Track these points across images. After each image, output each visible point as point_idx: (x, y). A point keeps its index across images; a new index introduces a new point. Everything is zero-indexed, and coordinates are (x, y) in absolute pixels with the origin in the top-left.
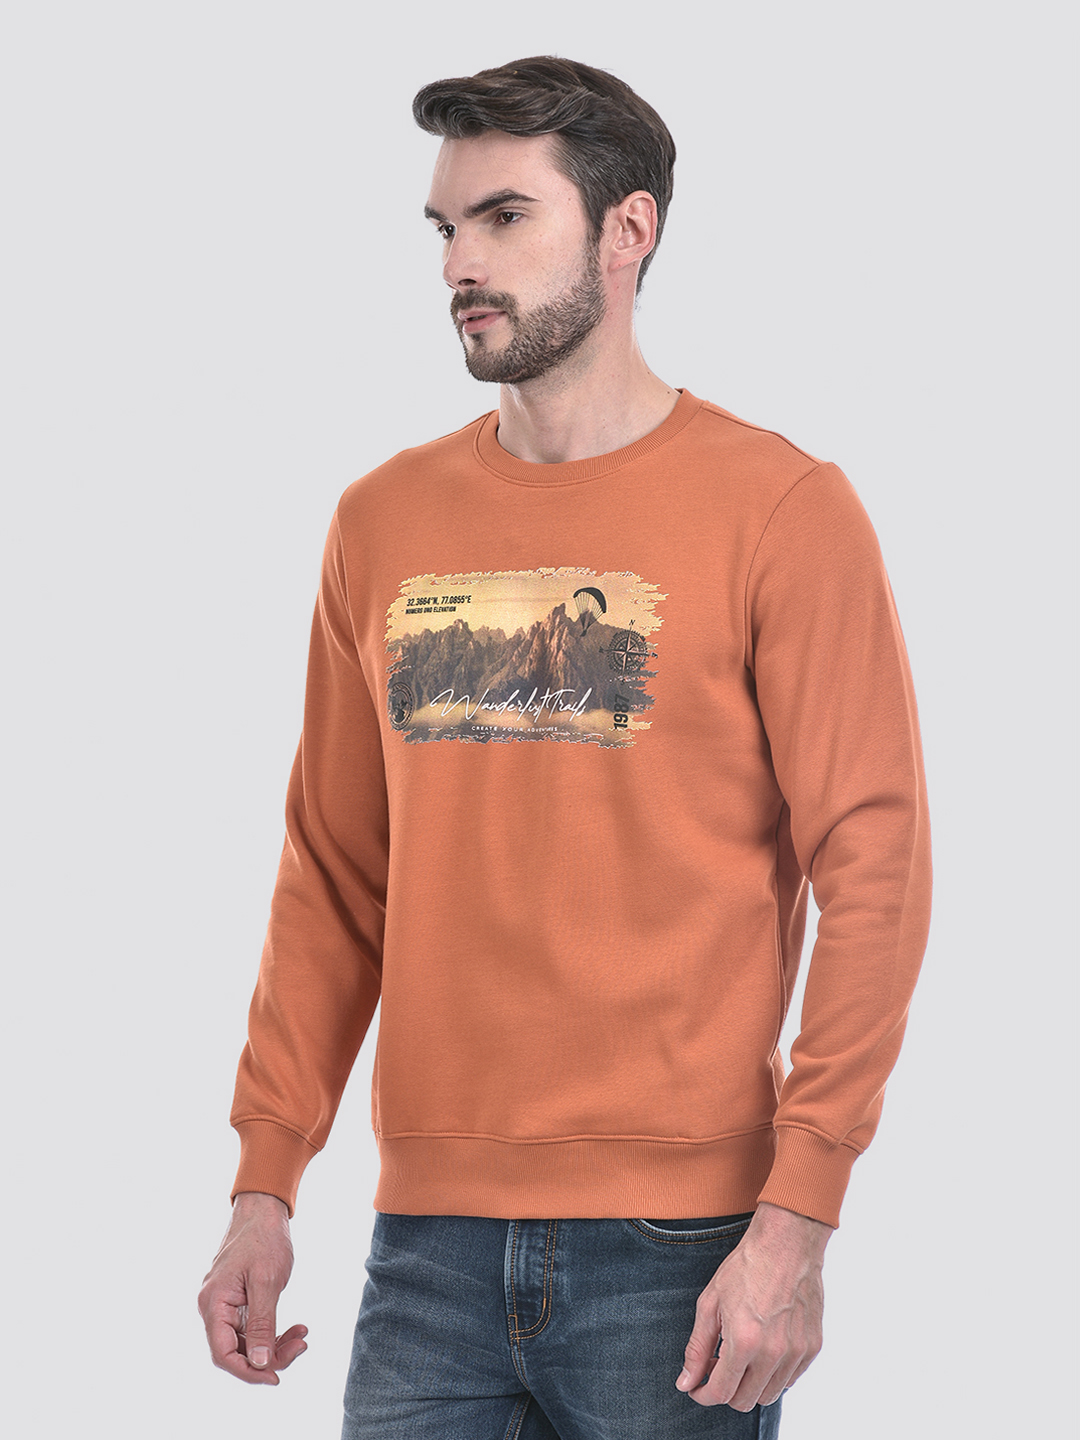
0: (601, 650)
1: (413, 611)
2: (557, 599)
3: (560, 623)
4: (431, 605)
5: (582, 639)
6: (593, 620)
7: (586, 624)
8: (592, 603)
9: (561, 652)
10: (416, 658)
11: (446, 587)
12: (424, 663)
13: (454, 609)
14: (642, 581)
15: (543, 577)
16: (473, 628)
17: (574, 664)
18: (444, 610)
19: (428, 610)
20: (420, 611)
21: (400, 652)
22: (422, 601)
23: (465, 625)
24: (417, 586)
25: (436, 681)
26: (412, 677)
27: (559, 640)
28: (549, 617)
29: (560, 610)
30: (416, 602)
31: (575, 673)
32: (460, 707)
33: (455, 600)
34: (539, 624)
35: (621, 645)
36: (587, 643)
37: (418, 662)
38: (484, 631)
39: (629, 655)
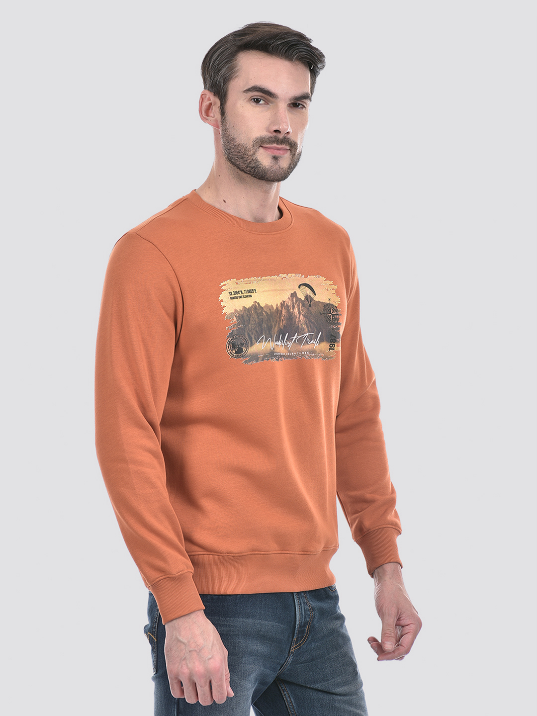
0: (321, 314)
1: (234, 298)
2: (290, 289)
3: (296, 301)
4: (240, 295)
5: (310, 308)
6: (312, 299)
7: (309, 301)
8: (309, 291)
9: (301, 315)
10: (244, 321)
11: (243, 285)
12: (249, 324)
13: (251, 296)
14: (326, 280)
15: (282, 279)
16: (262, 305)
17: (310, 321)
18: (247, 296)
19: (240, 297)
20: (237, 298)
21: (235, 319)
22: (236, 293)
23: (258, 304)
24: (230, 285)
25: (256, 332)
26: (245, 331)
27: (299, 309)
28: (289, 298)
29: (294, 295)
30: (233, 293)
31: (312, 325)
32: (268, 344)
33: (250, 291)
34: (284, 302)
35: (329, 311)
36: (313, 310)
37: (246, 323)
38: (267, 306)
39: (333, 315)
